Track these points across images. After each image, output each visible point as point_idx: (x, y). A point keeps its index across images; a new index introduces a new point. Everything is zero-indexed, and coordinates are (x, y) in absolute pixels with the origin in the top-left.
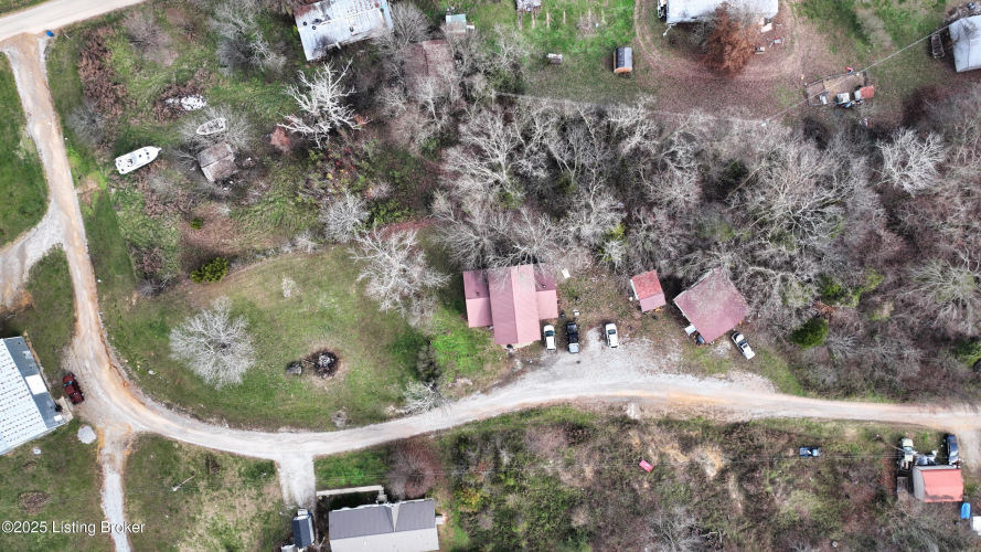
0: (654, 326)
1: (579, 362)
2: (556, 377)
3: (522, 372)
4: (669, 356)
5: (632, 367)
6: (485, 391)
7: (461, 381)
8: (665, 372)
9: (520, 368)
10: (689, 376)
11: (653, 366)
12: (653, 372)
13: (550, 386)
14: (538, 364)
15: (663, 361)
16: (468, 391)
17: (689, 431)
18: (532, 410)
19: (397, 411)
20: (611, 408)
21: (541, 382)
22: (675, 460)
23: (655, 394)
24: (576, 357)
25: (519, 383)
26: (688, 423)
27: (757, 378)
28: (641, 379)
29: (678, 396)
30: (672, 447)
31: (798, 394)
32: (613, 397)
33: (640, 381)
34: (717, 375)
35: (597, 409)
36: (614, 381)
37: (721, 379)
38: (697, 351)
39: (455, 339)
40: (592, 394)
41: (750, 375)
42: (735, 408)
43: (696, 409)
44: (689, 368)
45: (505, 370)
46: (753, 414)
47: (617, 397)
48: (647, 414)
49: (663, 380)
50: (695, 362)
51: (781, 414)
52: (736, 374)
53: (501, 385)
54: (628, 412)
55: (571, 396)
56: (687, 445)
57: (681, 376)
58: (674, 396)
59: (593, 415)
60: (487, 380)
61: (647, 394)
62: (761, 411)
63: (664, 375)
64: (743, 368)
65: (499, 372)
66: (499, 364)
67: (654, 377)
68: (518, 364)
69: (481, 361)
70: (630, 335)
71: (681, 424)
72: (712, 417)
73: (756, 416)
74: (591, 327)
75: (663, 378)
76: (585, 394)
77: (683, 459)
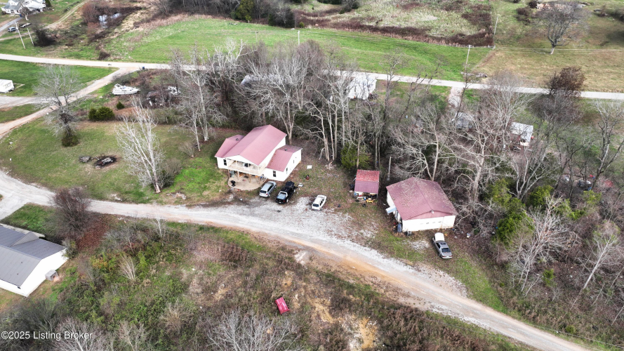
0: (360, 210)
1: (279, 211)
2: (253, 214)
3: (229, 203)
4: (362, 231)
5: (323, 229)
6: (189, 206)
7: (179, 195)
8: (353, 241)
9: (229, 200)
10: (374, 252)
11: (344, 233)
12: (340, 237)
13: (241, 217)
14: (245, 203)
15: (355, 233)
16: (178, 202)
17: (348, 294)
18: (213, 228)
19: (116, 198)
20: (283, 249)
21: (237, 213)
22: (319, 316)
23: (332, 252)
24: (280, 207)
25: (220, 209)
26: (351, 287)
27: (450, 279)
28: (324, 238)
29: (354, 261)
30: (323, 303)
31: (496, 308)
32: (290, 242)
33: (324, 239)
34: (405, 260)
35: (270, 245)
36: (300, 232)
37: (406, 264)
38: (391, 237)
39: (199, 172)
40: (273, 233)
41: (441, 273)
42: (413, 293)
43: (367, 277)
44: (377, 245)
45: (216, 197)
46: (433, 307)
47: (294, 243)
48: (314, 264)
49: (346, 245)
50: (386, 244)
51: (470, 319)
52: (425, 268)
53: (205, 206)
54: (296, 256)
55: (254, 229)
56: (339, 305)
57: (367, 248)
58: (349, 258)
59: (262, 249)
60: (198, 201)
61: (324, 250)
62: (444, 307)
63: (349, 242)
64: (435, 265)
65: (211, 198)
66: (216, 193)
67: (339, 240)
68: (231, 197)
69: (205, 188)
70: (335, 210)
71: (343, 284)
72: (382, 291)
73: (434, 310)
74: (306, 196)
75: (348, 244)
76: (267, 232)
77: (327, 318)
